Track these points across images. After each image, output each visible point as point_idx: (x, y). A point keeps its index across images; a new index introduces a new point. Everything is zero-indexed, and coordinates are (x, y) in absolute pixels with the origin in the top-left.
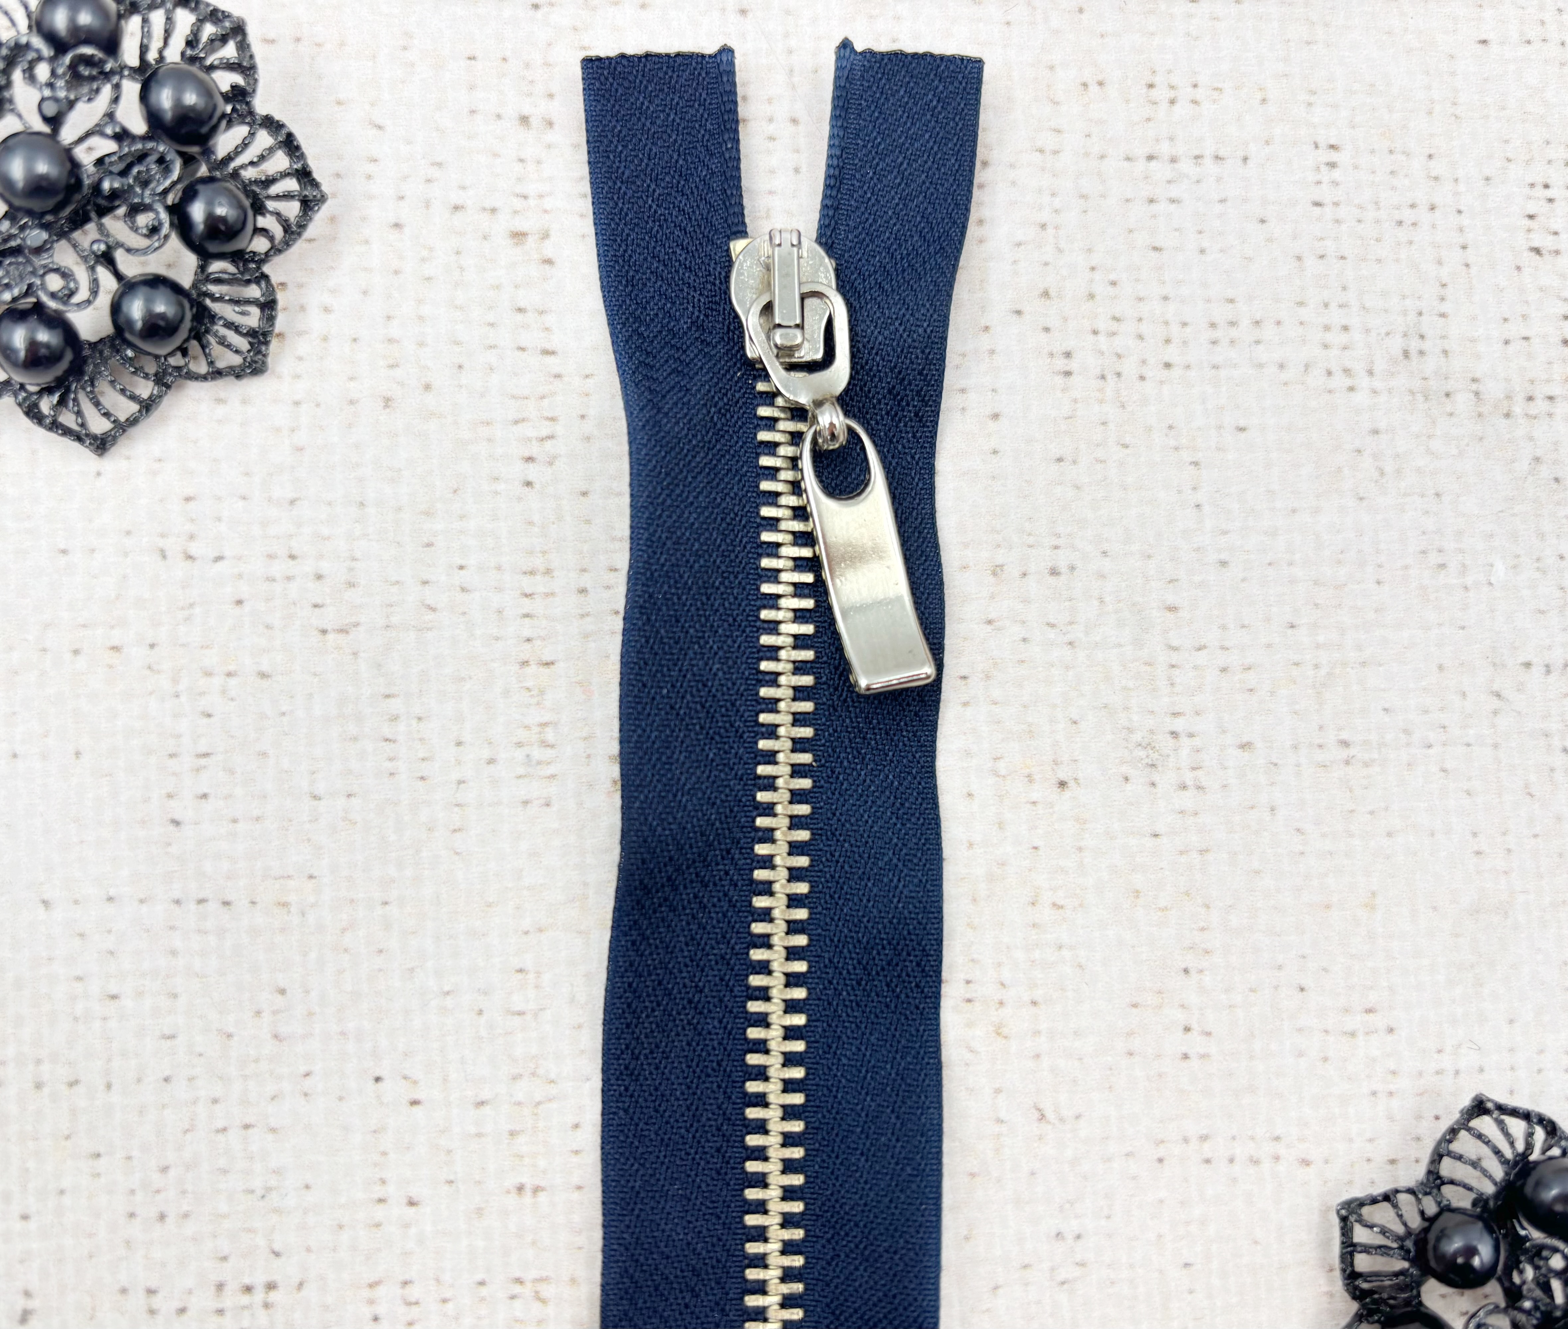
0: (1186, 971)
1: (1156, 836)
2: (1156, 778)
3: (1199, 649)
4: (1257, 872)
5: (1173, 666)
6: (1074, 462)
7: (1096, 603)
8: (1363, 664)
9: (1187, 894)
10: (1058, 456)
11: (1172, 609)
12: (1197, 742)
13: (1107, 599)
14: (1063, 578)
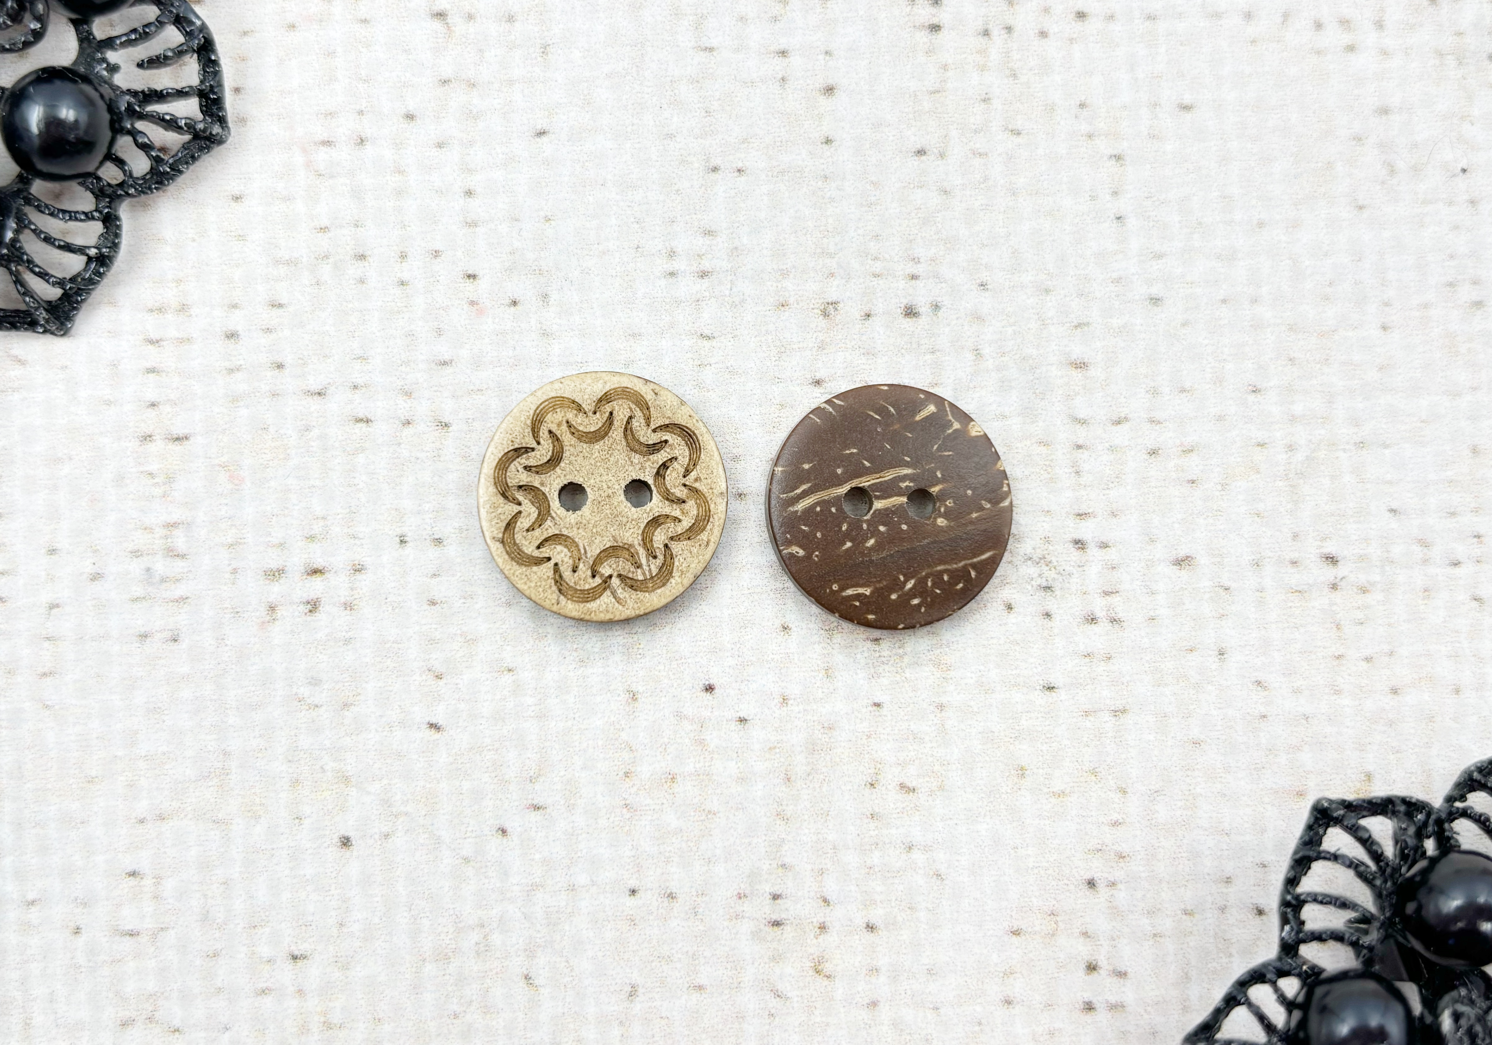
0: (1091, 884)
1: (1051, 688)
2: (1051, 605)
3: (1118, 422)
4: (1196, 743)
5: (1079, 447)
6: (942, 156)
7: (970, 356)
8: (1361, 445)
9: (1094, 772)
10: (919, 147)
11: (1081, 365)
12: (1112, 555)
13: (986, 351)
14: (923, 321)
